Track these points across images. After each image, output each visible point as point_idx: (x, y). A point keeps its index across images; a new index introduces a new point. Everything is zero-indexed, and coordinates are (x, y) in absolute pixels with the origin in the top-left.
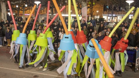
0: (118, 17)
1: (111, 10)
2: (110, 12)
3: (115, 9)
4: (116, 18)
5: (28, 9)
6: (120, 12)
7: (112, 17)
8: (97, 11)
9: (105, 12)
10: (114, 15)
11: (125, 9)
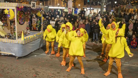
0: (95, 10)
1: (90, 4)
2: (89, 6)
3: (92, 4)
4: (93, 11)
5: (23, 2)
6: (96, 6)
7: (90, 10)
8: (79, 5)
9: (85, 6)
10: (92, 8)
11: (102, 3)
